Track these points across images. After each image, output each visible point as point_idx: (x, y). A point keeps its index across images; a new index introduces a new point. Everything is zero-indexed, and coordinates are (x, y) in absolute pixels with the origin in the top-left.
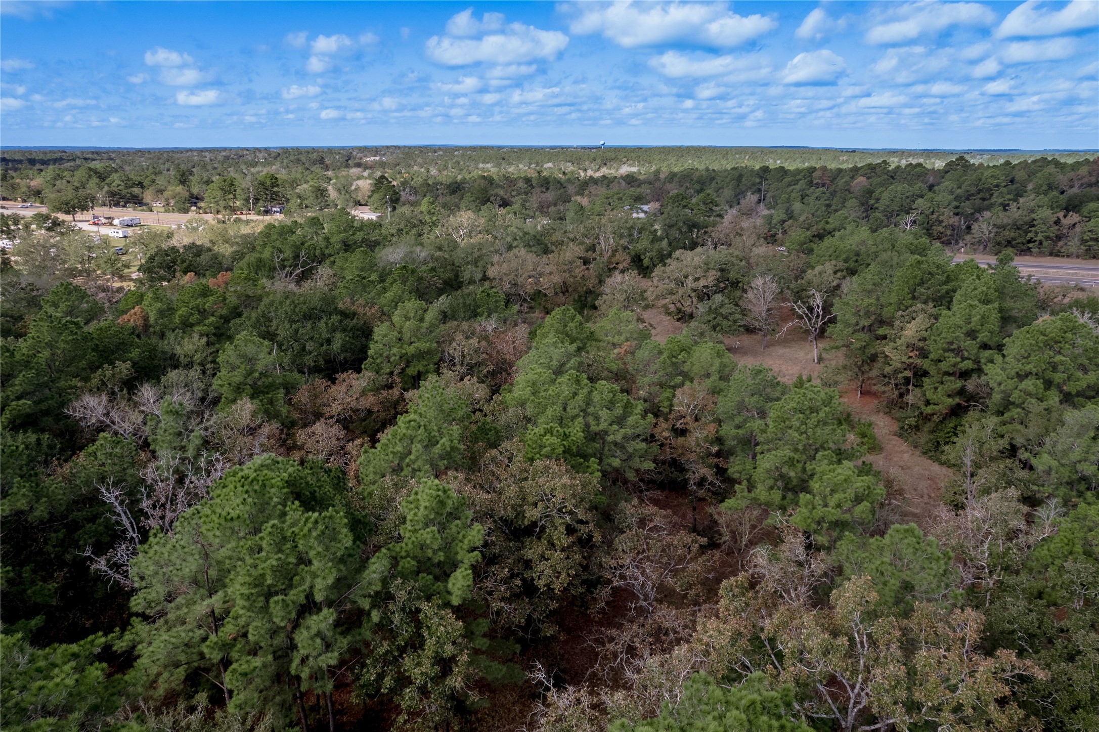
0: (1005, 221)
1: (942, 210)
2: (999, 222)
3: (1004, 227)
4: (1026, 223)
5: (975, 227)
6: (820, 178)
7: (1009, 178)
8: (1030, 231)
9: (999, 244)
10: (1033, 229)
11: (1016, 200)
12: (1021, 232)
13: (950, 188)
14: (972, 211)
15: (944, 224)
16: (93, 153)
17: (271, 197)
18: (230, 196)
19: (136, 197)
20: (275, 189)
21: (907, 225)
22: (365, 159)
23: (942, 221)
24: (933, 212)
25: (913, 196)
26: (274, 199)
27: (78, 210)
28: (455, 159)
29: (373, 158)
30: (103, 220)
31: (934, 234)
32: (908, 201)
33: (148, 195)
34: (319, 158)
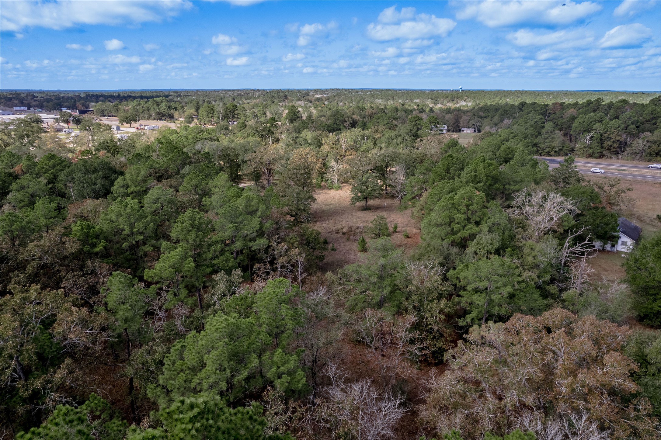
1: (612, 130)
2: (651, 139)
3: (654, 143)
5: (635, 142)
6: (551, 110)
9: (650, 154)
15: (612, 140)
16: (174, 92)
17: (233, 116)
18: (211, 115)
19: (170, 115)
20: (236, 112)
21: (587, 140)
22: (316, 96)
23: (611, 138)
24: (606, 132)
25: (595, 121)
26: (235, 117)
27: (133, 122)
28: (363, 96)
29: (320, 96)
30: (142, 127)
31: (605, 147)
32: (591, 124)
33: (176, 114)
34: (284, 95)
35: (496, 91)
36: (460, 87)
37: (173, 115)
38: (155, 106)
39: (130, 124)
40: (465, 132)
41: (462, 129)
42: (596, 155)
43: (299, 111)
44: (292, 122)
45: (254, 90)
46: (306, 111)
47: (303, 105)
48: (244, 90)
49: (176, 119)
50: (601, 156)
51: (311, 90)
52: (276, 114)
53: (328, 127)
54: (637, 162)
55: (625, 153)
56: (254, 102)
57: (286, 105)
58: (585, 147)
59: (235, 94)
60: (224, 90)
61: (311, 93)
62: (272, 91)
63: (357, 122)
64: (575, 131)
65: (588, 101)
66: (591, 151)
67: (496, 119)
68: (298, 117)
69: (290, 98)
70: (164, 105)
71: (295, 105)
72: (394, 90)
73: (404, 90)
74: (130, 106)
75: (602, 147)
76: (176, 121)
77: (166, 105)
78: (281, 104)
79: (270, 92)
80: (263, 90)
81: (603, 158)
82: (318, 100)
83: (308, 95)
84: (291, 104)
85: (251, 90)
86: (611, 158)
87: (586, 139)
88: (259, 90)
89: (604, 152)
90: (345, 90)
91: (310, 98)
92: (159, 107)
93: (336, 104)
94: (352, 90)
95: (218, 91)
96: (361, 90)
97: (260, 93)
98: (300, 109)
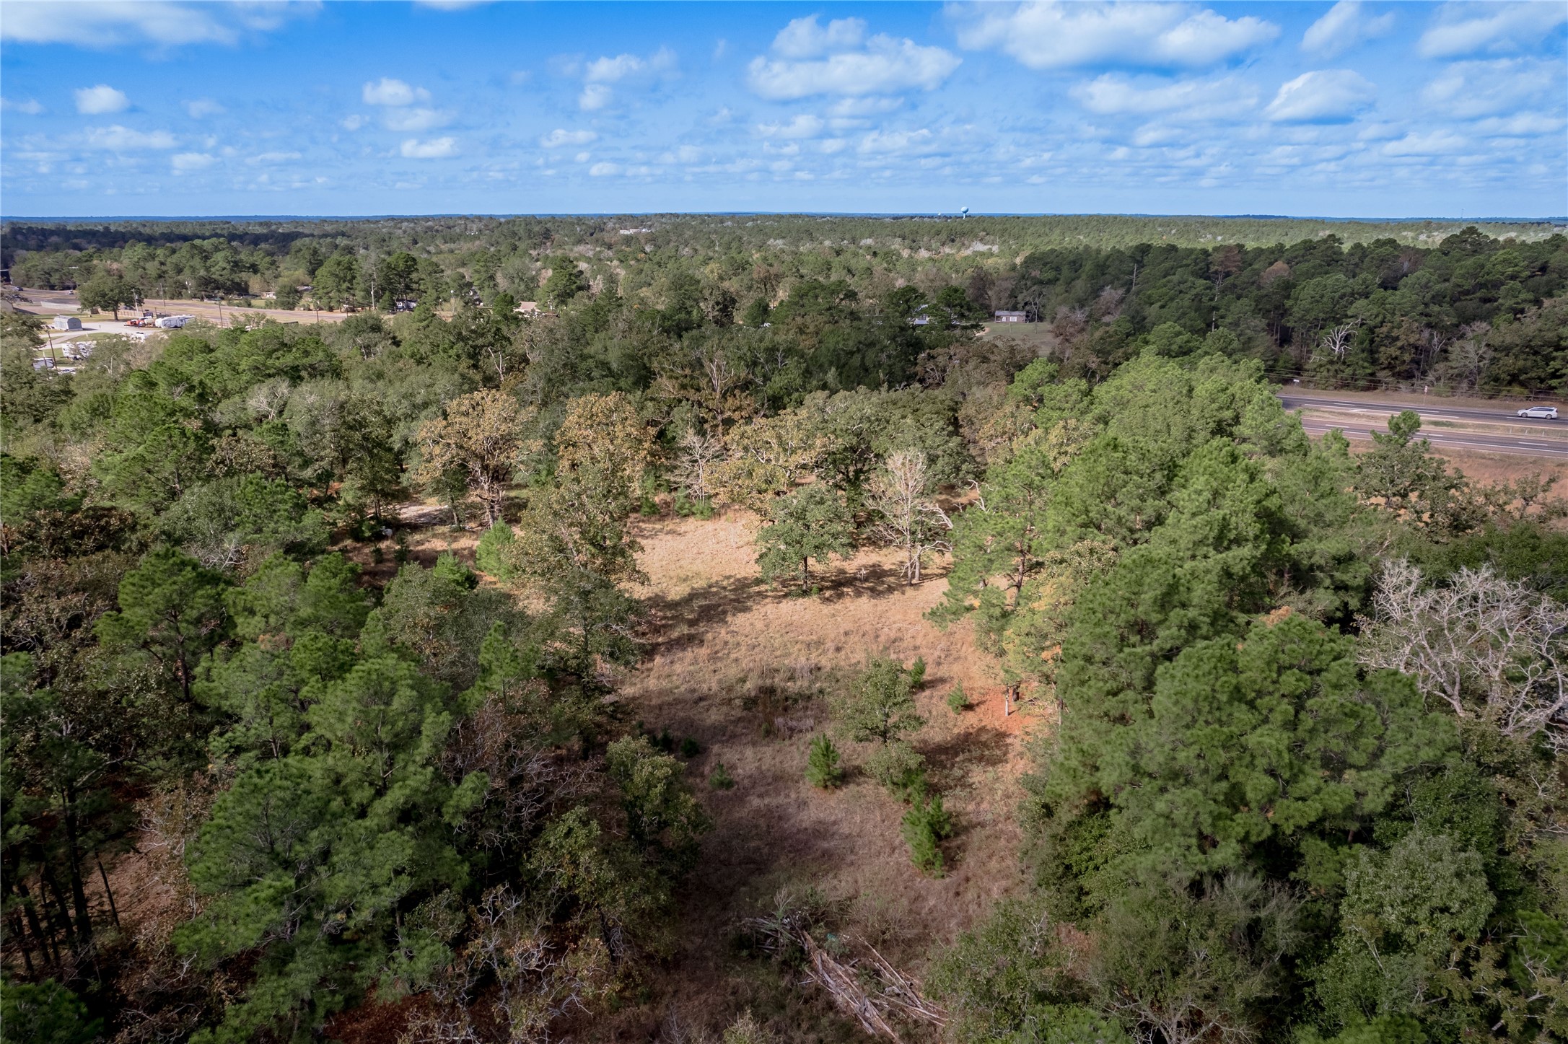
0: (1508, 340)
1: (1397, 319)
2: (1497, 341)
3: (1507, 350)
4: (1547, 344)
5: (1456, 348)
6: (1222, 263)
7: (1538, 264)
8: (1554, 359)
9: (1496, 379)
10: (1559, 354)
11: (1538, 302)
12: (1539, 358)
13: (1424, 281)
14: (1455, 321)
15: (1399, 344)
17: (408, 287)
18: (345, 285)
19: (239, 284)
20: (414, 276)
21: (1335, 343)
22: (622, 232)
23: (1397, 338)
24: (1382, 322)
25: (1352, 294)
26: (412, 290)
27: (122, 305)
28: (739, 232)
29: (632, 231)
30: (149, 319)
31: (1382, 360)
32: (1343, 302)
33: (255, 283)
34: (543, 231)
35: (1045, 216)
36: (964, 209)
37: (246, 283)
38: (197, 262)
39: (115, 310)
40: (1004, 319)
41: (997, 313)
42: (1361, 383)
43: (581, 272)
44: (564, 302)
45: (466, 218)
46: (599, 272)
47: (590, 254)
48: (443, 217)
49: (255, 296)
50: (1373, 385)
51: (610, 217)
52: (521, 279)
53: (664, 318)
54: (1463, 399)
55: (1431, 377)
56: (465, 247)
57: (547, 256)
58: (1331, 362)
59: (419, 229)
60: (392, 218)
61: (610, 225)
62: (512, 221)
63: (733, 301)
64: (1301, 319)
65: (1305, 242)
66: (1349, 371)
67: (1080, 286)
68: (580, 288)
69: (556, 237)
70: (220, 260)
71: (572, 256)
72: (808, 216)
73: (831, 216)
74: (125, 261)
75: (1374, 362)
76: (253, 302)
77: (226, 258)
78: (534, 253)
79: (508, 223)
80: (491, 218)
81: (1375, 388)
82: (628, 240)
83: (602, 230)
84: (559, 253)
85: (461, 217)
86: (1397, 389)
87: (1333, 342)
88: (480, 218)
89: (1381, 375)
90: (693, 216)
91: (607, 237)
92: (208, 264)
93: (673, 253)
94: (709, 216)
95: (378, 222)
96: (733, 216)
97: (481, 225)
98: (583, 266)
